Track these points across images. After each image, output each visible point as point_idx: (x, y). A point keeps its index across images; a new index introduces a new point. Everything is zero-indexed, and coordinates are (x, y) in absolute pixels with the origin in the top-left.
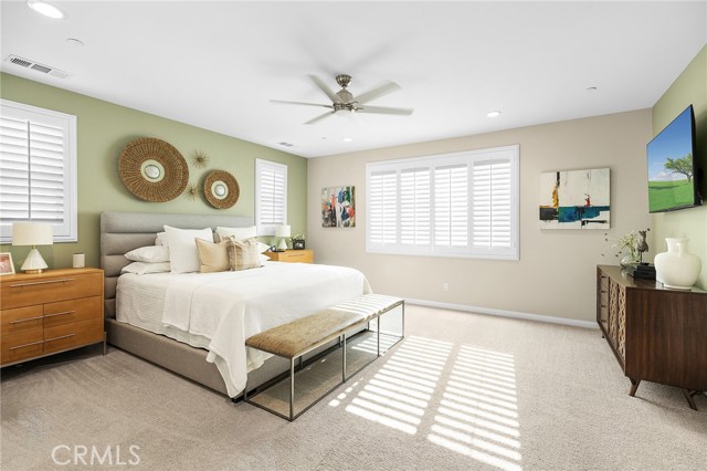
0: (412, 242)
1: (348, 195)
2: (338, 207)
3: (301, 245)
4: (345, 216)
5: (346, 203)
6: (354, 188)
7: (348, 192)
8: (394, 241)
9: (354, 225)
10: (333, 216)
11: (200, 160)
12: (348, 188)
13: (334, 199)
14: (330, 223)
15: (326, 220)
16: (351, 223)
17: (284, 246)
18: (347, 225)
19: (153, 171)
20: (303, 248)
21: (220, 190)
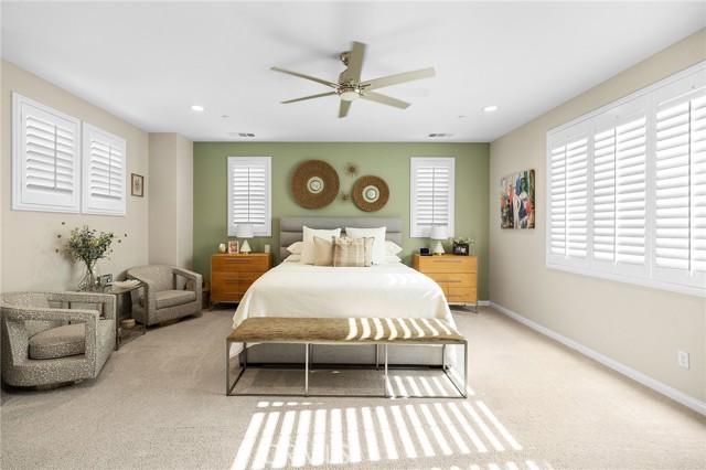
0: (610, 256)
1: (527, 183)
2: (516, 201)
3: (463, 250)
4: (523, 213)
5: (524, 195)
6: (533, 172)
7: (525, 179)
8: (584, 253)
9: (533, 226)
10: (511, 214)
11: (352, 170)
12: (525, 173)
13: (511, 191)
14: (508, 224)
15: (504, 219)
16: (529, 222)
17: (440, 249)
18: (524, 226)
19: (316, 185)
20: (466, 254)
21: (372, 194)
